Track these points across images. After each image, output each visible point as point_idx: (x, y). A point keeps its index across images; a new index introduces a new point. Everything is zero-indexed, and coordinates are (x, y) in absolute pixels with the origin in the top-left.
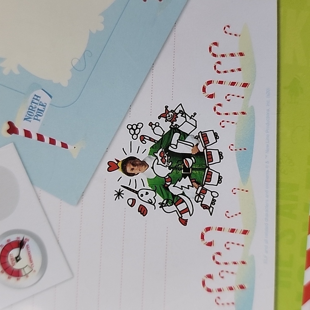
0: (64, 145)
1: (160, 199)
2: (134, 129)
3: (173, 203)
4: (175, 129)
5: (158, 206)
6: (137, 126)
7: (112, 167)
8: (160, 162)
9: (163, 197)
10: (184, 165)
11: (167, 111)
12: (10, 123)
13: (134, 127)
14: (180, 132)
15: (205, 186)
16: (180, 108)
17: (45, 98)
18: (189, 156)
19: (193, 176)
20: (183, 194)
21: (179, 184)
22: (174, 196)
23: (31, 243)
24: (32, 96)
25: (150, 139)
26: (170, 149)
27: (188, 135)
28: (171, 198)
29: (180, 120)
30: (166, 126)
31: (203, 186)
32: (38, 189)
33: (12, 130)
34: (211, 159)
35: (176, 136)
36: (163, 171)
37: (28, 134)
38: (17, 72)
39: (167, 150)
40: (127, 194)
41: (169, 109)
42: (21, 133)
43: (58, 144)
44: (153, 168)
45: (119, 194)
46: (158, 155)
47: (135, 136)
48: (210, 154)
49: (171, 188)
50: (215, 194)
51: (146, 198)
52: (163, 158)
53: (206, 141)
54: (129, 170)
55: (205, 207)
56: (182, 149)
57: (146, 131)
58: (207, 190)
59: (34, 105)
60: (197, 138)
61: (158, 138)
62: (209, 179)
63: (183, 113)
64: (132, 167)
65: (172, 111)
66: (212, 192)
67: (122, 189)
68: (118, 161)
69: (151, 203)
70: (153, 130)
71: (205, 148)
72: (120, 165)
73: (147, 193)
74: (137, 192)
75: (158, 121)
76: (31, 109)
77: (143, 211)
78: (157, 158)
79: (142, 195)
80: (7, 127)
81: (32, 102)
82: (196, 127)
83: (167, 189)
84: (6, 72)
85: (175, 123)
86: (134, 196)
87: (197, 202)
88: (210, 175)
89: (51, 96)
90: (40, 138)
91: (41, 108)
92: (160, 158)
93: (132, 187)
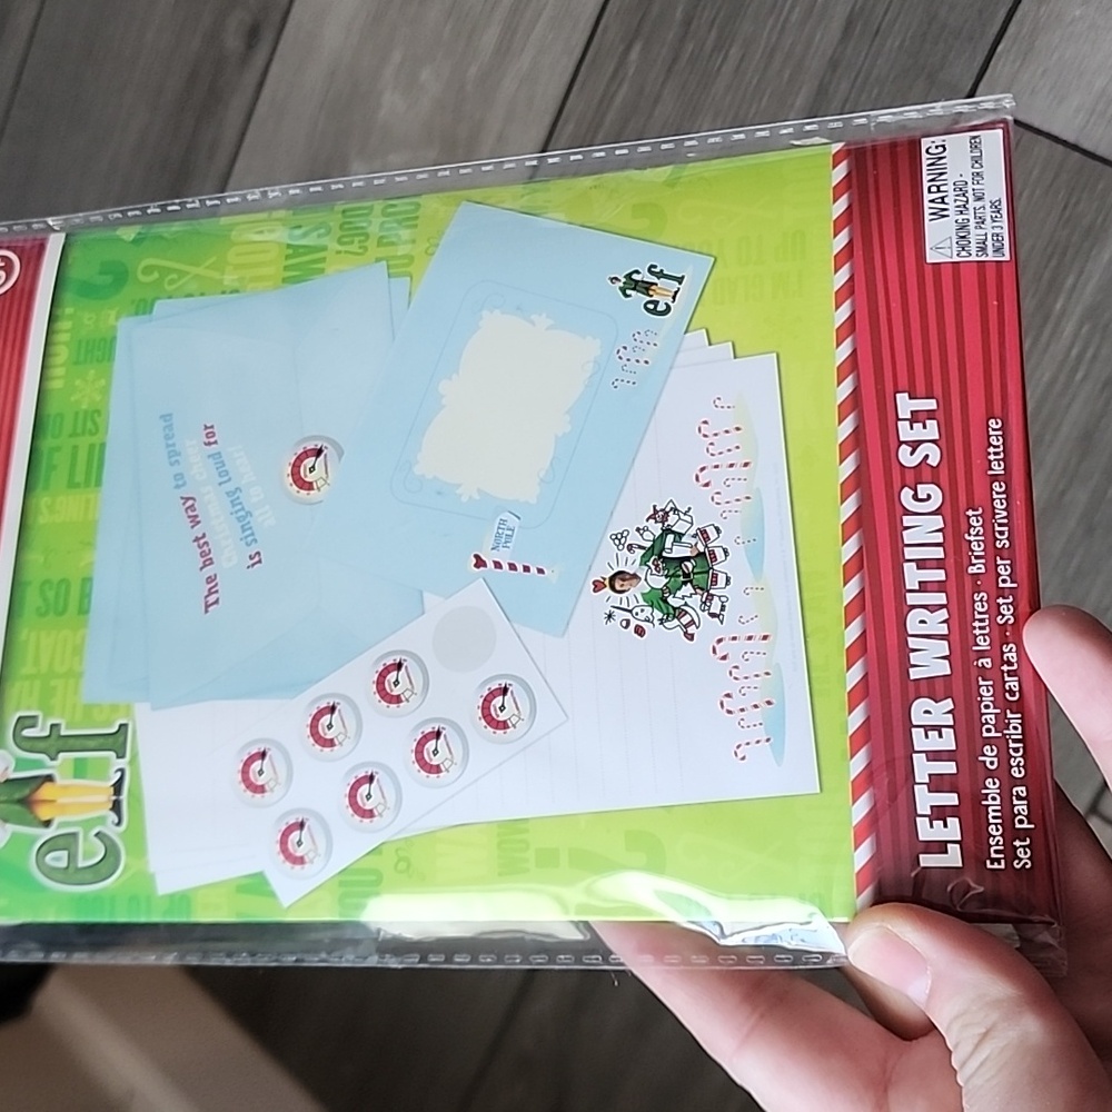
0: (541, 571)
1: (658, 615)
2: (618, 538)
3: (674, 617)
4: (667, 531)
5: (656, 622)
6: (622, 534)
7: (598, 586)
8: (654, 572)
9: (662, 611)
10: (683, 571)
11: (656, 512)
12: (477, 557)
13: (619, 536)
14: (673, 532)
15: (711, 592)
16: (671, 505)
17: (512, 521)
18: (688, 559)
19: (694, 583)
20: (686, 604)
21: (679, 594)
22: (674, 609)
23: (514, 688)
24: (498, 521)
25: (640, 547)
26: (664, 554)
27: (684, 535)
28: (671, 611)
29: (672, 518)
30: (657, 529)
31: (708, 591)
32: (516, 626)
33: (480, 563)
34: (714, 558)
35: (670, 538)
36: (659, 582)
37: (498, 565)
38: (477, 497)
39: (660, 556)
40: (620, 615)
41: (658, 508)
42: (490, 565)
43: (533, 570)
44: (646, 580)
45: (610, 616)
46: (650, 564)
47: (621, 547)
48: (712, 553)
49: (670, 599)
50: (724, 599)
51: (642, 616)
52: (657, 566)
53: (707, 539)
54: (618, 587)
55: (713, 615)
56: (678, 552)
57: (634, 538)
58: (712, 595)
59: (500, 531)
60: (695, 536)
61: (649, 544)
62: (715, 581)
63: (675, 510)
64: (621, 583)
65: (662, 510)
66: (720, 597)
67: (613, 610)
68: (604, 579)
69: (648, 621)
70: (641, 535)
71: (706, 546)
72: (607, 582)
73: (642, 611)
74: (630, 611)
75: (647, 524)
76: (498, 536)
77: (640, 631)
78: (650, 568)
79: (637, 614)
80: (474, 561)
81: (499, 528)
82: (692, 524)
83: (665, 601)
84: (464, 499)
85: (666, 524)
86: (628, 616)
87: (703, 611)
88: (715, 576)
89: (519, 518)
90: (512, 567)
91: (510, 533)
92: (653, 567)
93: (624, 606)
